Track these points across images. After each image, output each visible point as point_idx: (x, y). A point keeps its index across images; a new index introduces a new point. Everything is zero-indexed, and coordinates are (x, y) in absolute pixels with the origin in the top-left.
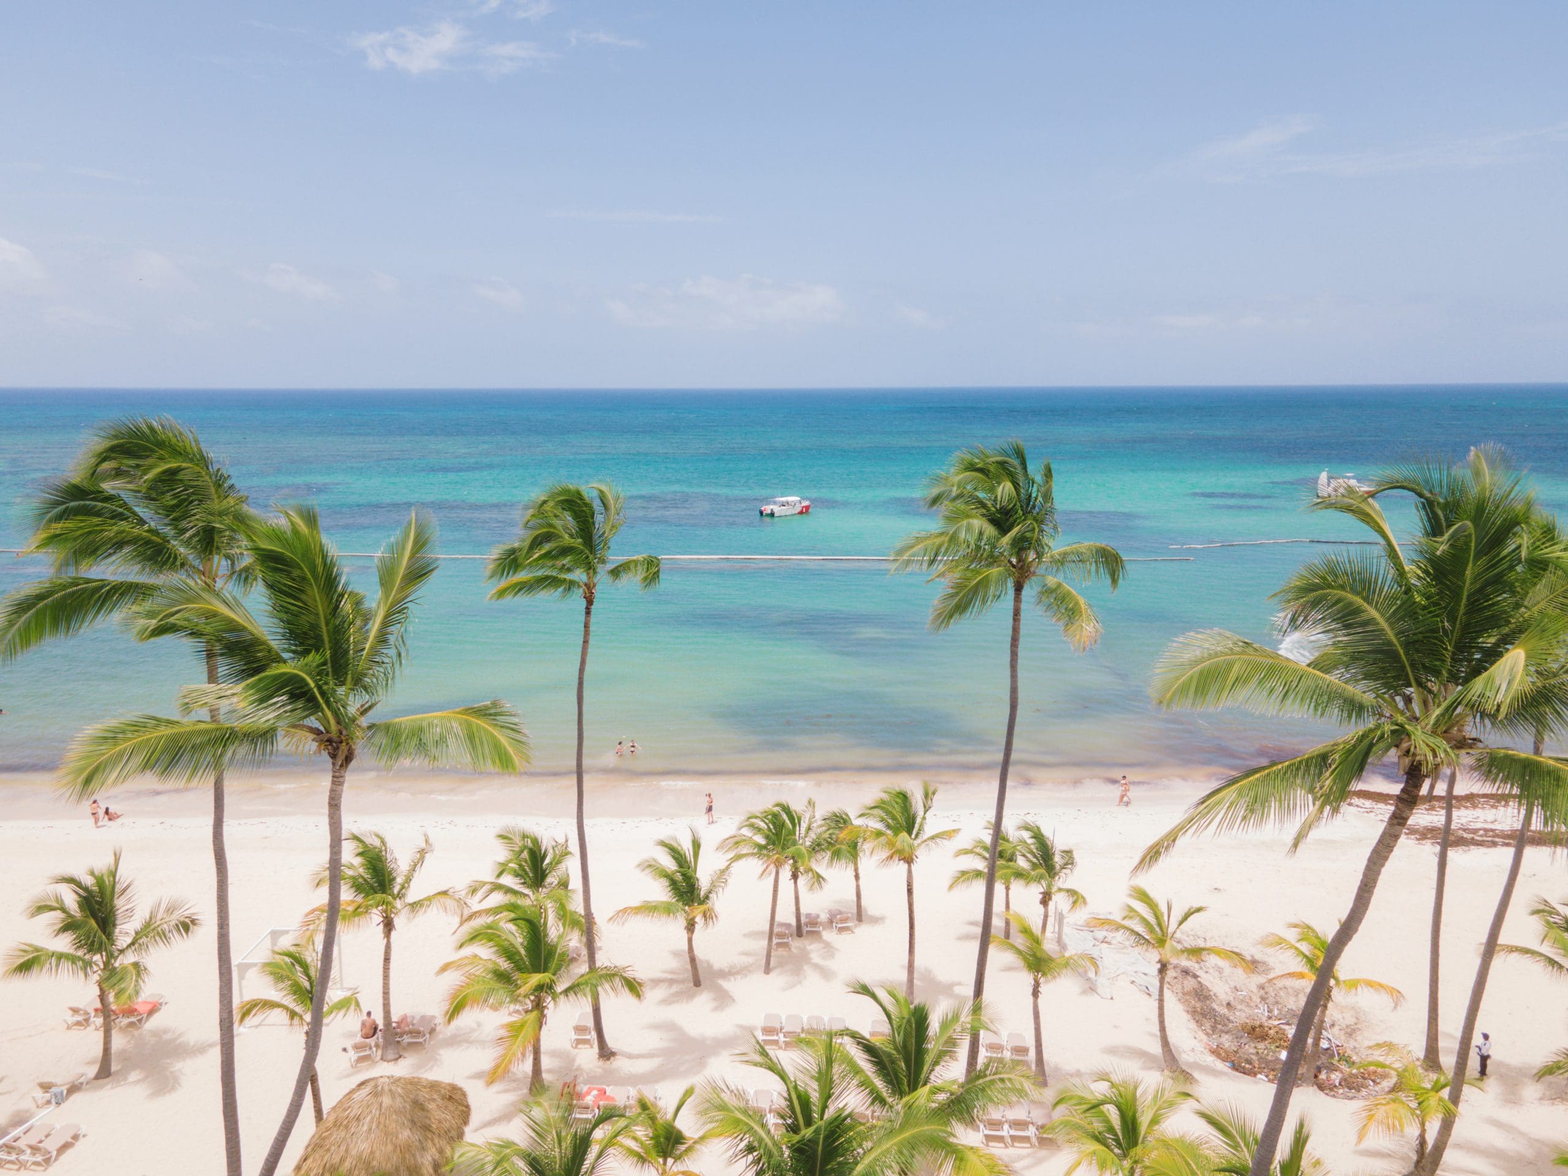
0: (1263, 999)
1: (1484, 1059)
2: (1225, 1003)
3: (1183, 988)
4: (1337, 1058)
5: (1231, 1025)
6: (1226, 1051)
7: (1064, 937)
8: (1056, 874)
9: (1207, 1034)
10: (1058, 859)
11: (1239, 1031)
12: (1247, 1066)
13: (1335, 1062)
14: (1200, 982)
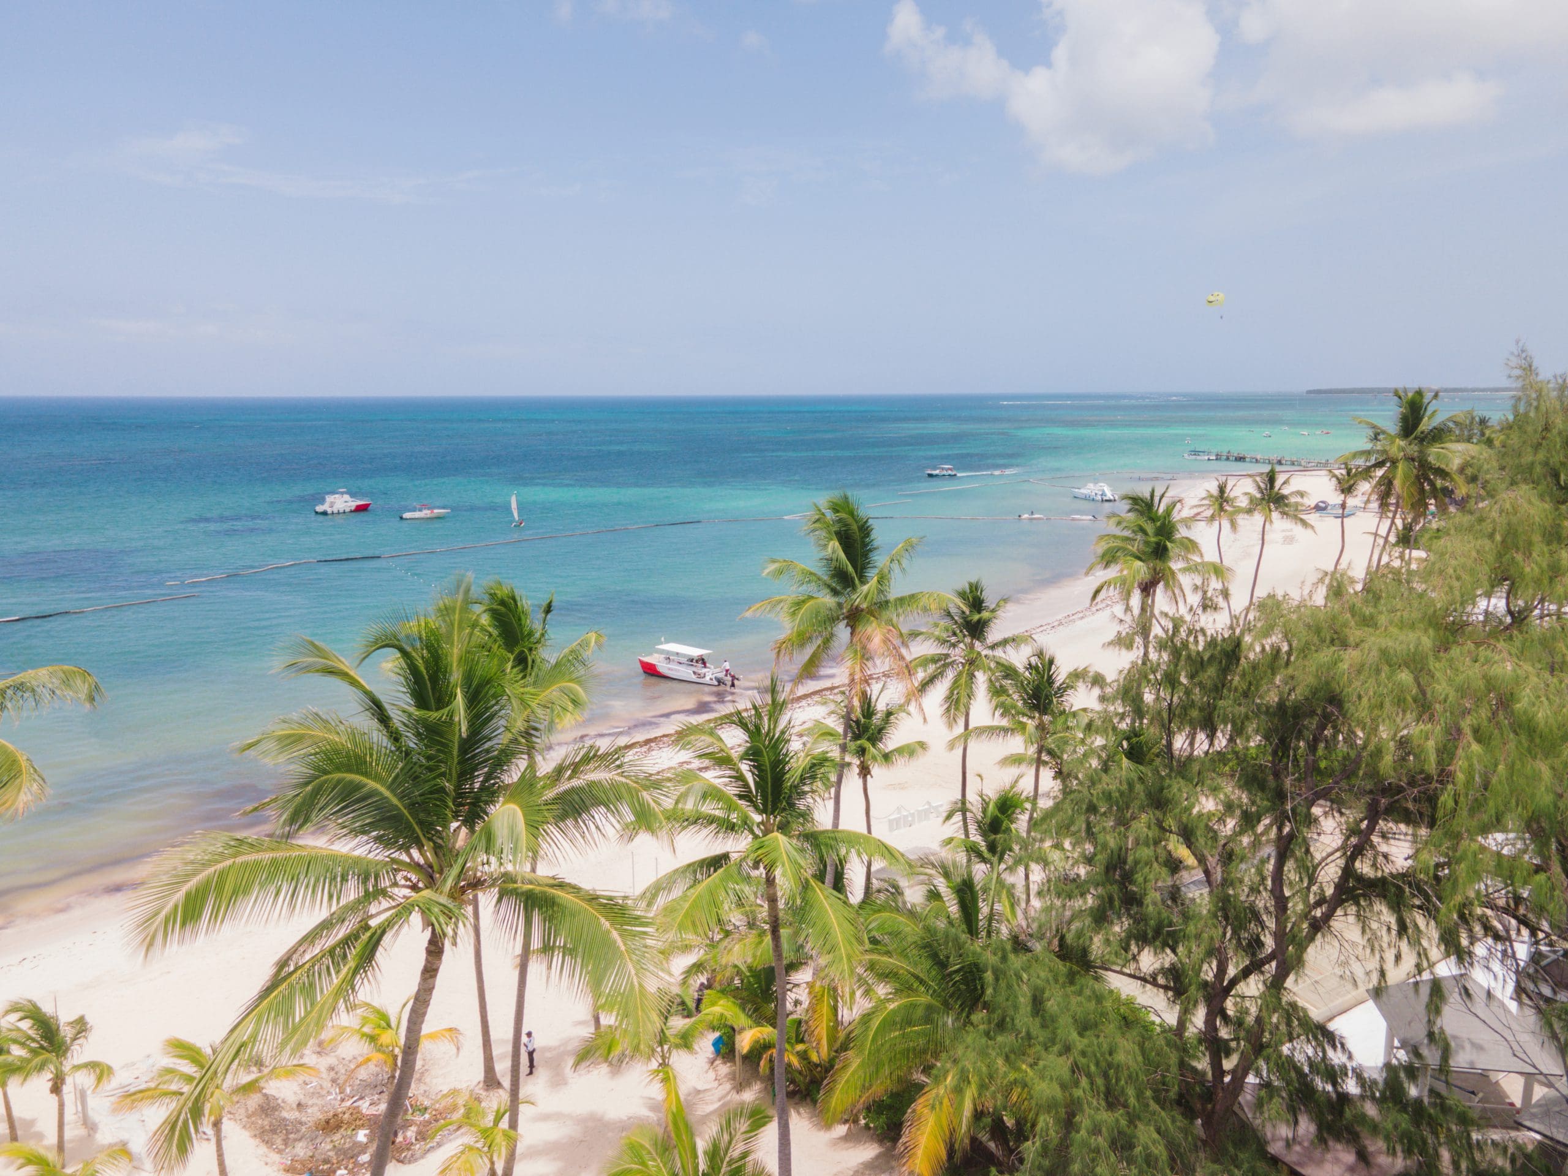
0: (334, 1081)
1: (531, 1054)
2: (295, 1106)
3: (247, 1109)
4: (410, 1111)
5: (304, 1129)
6: (302, 1163)
7: (90, 1113)
8: (67, 1049)
9: (280, 1152)
10: (67, 1032)
11: (313, 1132)
12: (325, 1167)
13: (409, 1117)
14: (265, 1095)
